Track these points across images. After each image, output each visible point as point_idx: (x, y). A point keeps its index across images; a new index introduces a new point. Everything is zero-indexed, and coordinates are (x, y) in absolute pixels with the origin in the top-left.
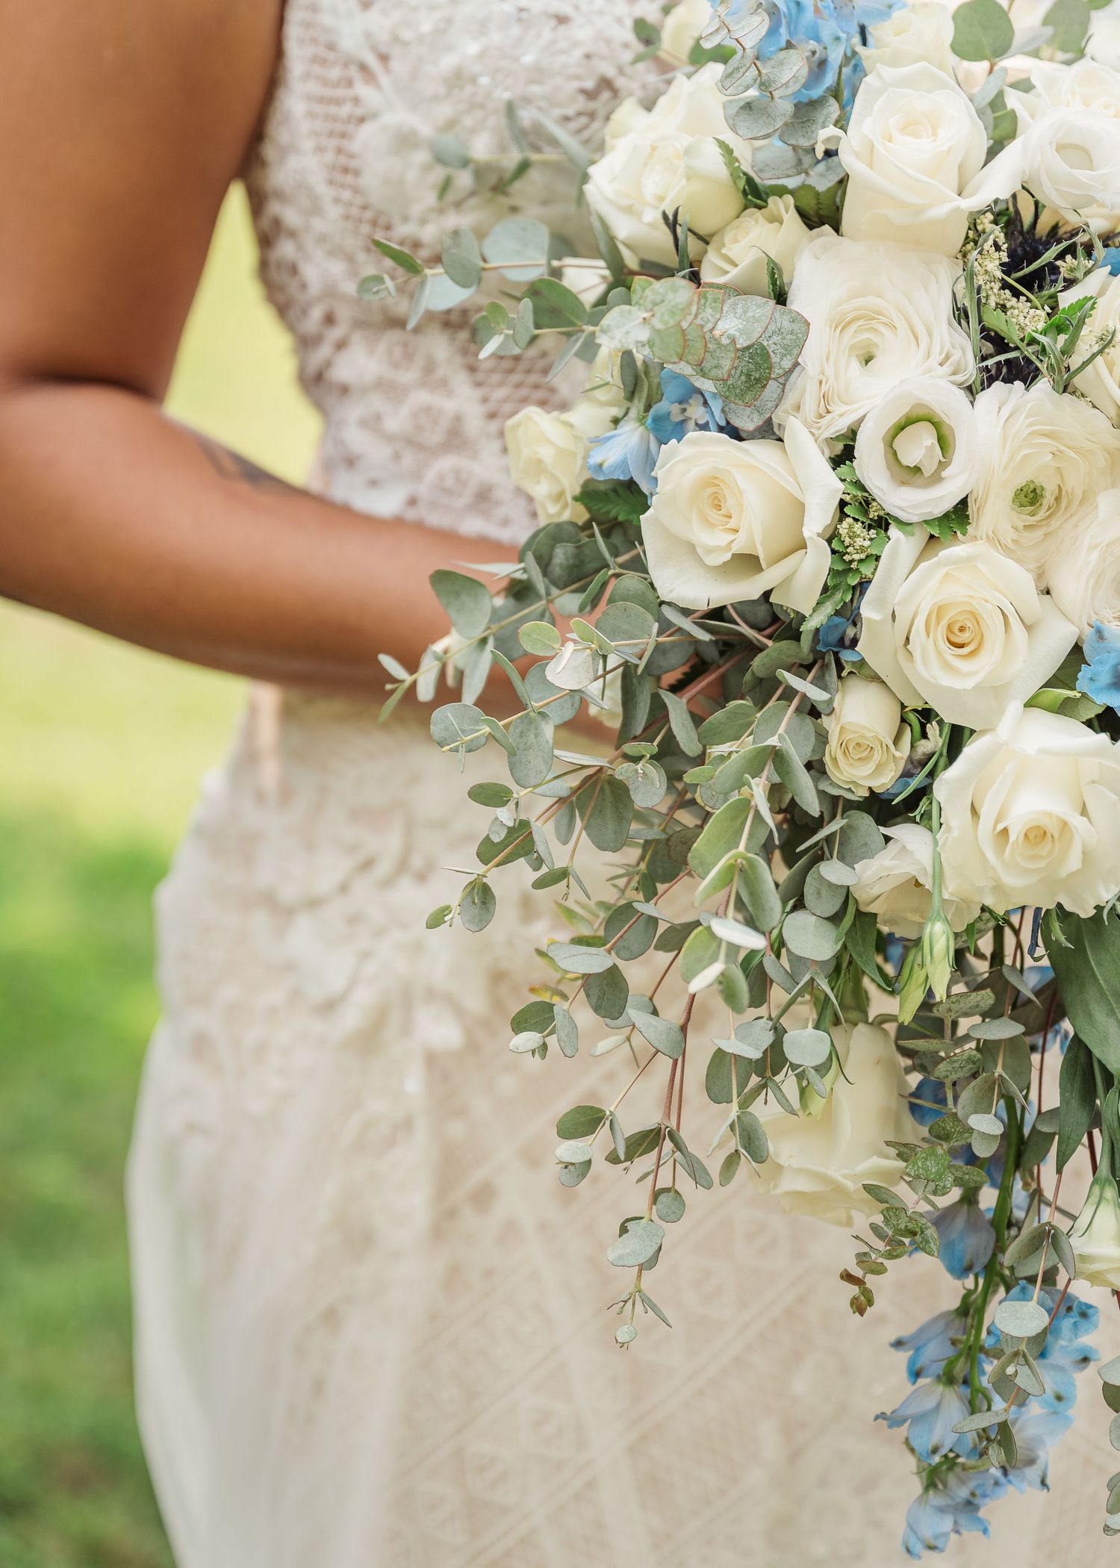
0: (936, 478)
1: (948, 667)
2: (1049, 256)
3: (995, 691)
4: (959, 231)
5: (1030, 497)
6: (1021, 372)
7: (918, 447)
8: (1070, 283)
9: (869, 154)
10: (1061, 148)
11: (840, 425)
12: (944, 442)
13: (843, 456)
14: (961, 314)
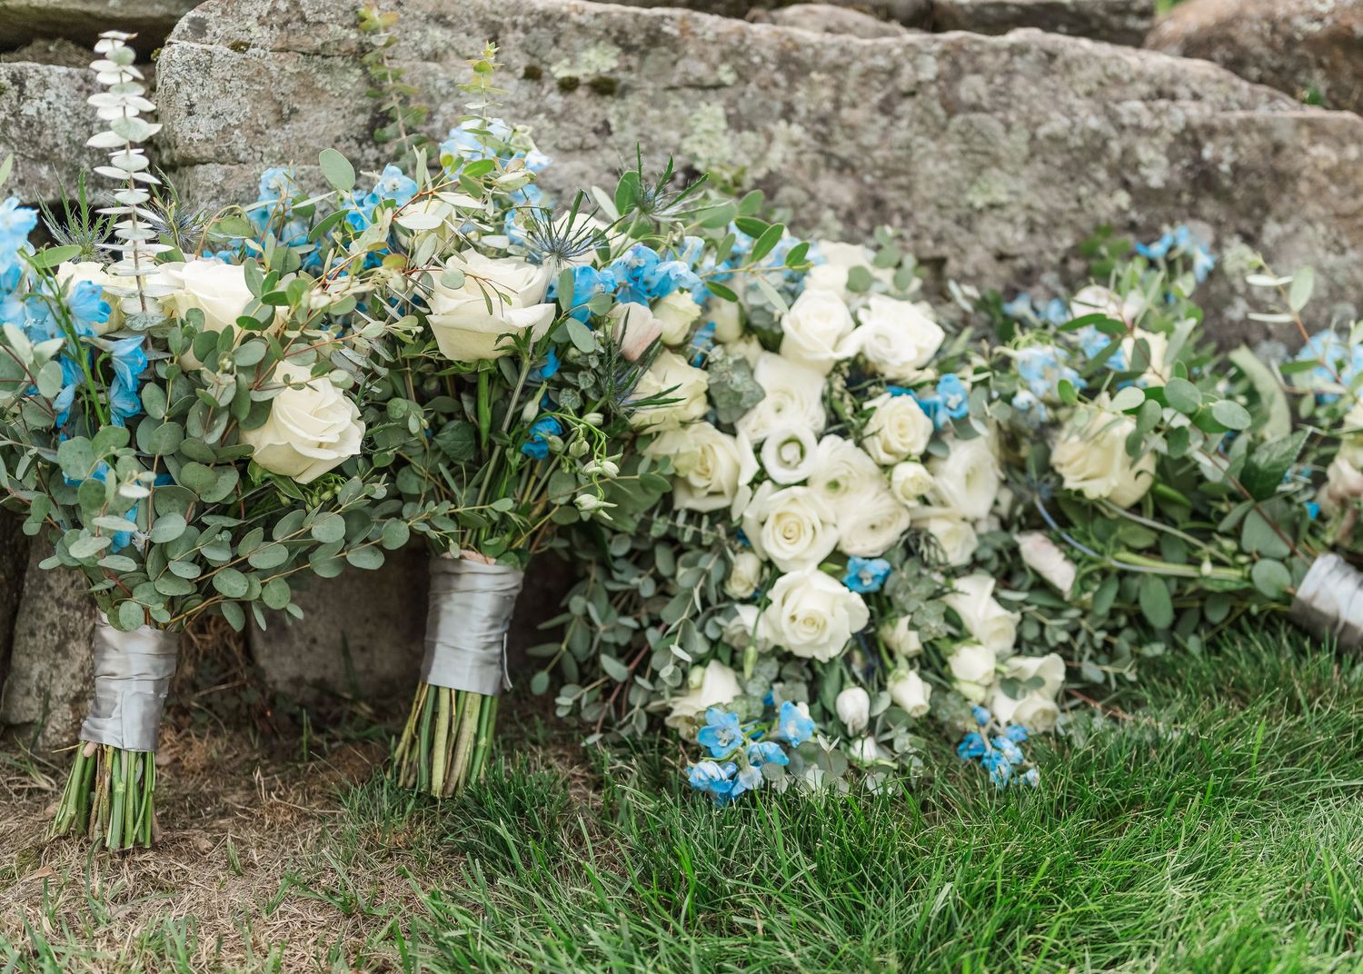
0: (796, 467)
1: (778, 545)
2: (865, 384)
3: (800, 560)
4: (831, 366)
5: (834, 485)
6: (843, 434)
7: (791, 452)
8: (870, 398)
9: (797, 325)
10: (877, 336)
11: (759, 436)
12: (802, 453)
13: (758, 449)
14: (824, 398)
